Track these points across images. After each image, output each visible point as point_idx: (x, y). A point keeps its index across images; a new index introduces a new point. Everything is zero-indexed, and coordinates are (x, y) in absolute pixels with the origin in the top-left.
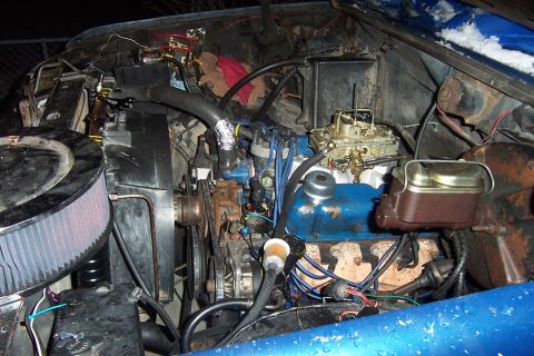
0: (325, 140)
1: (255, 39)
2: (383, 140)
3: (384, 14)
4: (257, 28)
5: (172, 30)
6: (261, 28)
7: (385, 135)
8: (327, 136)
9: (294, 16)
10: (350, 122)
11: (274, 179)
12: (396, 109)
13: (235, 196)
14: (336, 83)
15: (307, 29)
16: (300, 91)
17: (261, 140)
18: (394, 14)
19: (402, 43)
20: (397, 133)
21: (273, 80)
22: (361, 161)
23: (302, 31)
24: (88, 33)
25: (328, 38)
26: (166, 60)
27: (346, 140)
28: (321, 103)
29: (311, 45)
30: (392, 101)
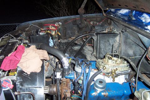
0: (102, 65)
1: (78, 26)
2: (123, 65)
3: (123, 19)
4: (78, 22)
5: (51, 23)
6: (80, 22)
7: (124, 63)
8: (103, 64)
9: (91, 18)
10: (111, 59)
11: (83, 80)
12: (126, 51)
13: (69, 85)
14: (105, 42)
15: (95, 22)
16: (93, 43)
17: (78, 66)
18: (126, 19)
19: (130, 30)
20: (128, 62)
21: (84, 39)
22: (115, 74)
23: (93, 23)
24: (23, 24)
25: (102, 26)
26: (47, 33)
27: (110, 66)
28: (100, 48)
29: (96, 28)
30: (125, 48)
